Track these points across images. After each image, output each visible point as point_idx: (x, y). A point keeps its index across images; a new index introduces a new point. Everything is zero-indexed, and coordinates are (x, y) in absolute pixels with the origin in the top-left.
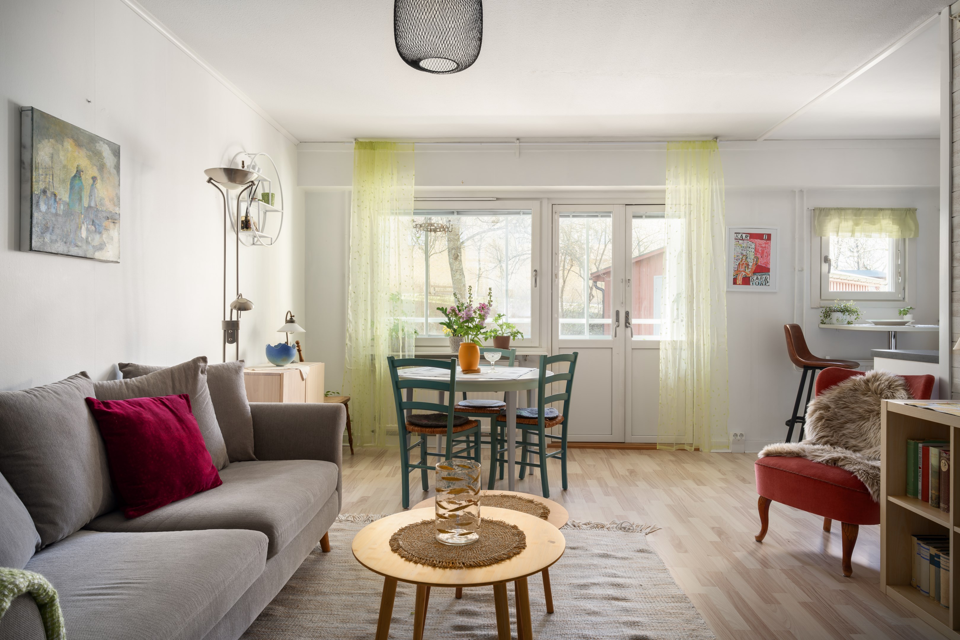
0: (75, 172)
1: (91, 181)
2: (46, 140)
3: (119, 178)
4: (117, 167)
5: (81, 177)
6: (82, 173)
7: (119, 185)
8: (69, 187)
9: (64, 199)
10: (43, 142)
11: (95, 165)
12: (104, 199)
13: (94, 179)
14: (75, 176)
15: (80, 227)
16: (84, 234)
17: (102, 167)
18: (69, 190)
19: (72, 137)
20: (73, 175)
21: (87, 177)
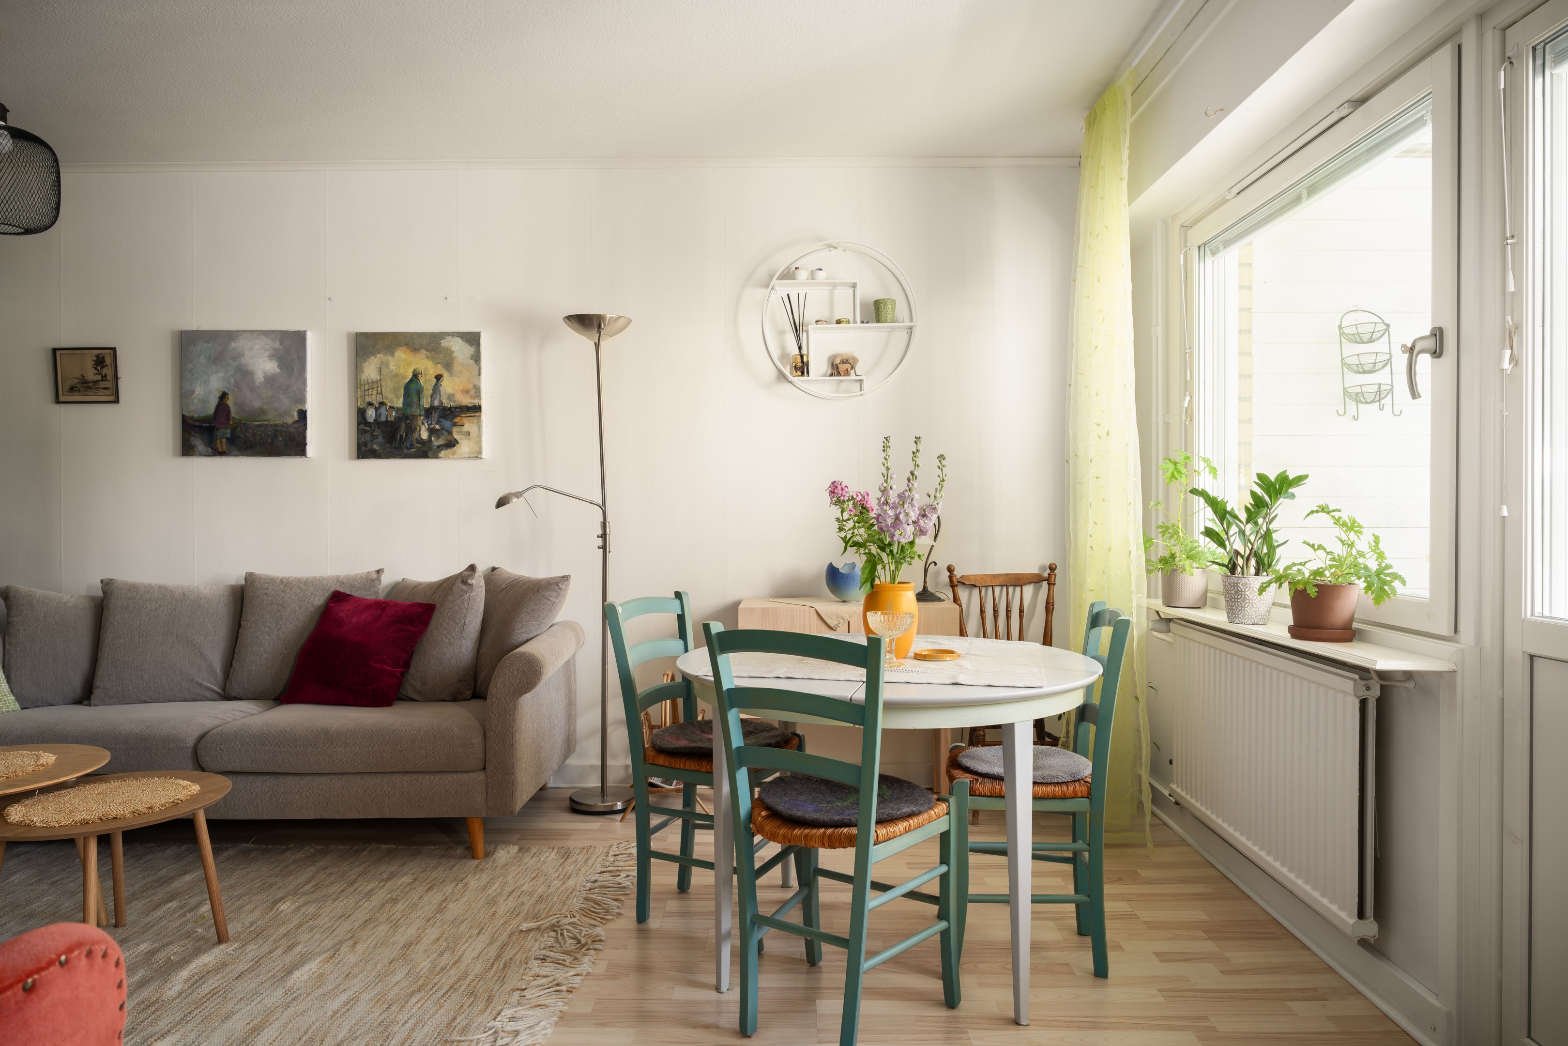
0: (410, 377)
1: (434, 381)
2: (373, 357)
3: (478, 368)
4: (476, 358)
5: (419, 380)
6: (420, 376)
7: (479, 375)
8: (402, 392)
9: (396, 406)
10: (369, 360)
11: (439, 363)
12: (453, 395)
13: (439, 378)
14: (411, 380)
15: (418, 429)
16: (425, 435)
17: (448, 365)
18: (402, 396)
19: (406, 344)
20: (408, 380)
21: (428, 378)
